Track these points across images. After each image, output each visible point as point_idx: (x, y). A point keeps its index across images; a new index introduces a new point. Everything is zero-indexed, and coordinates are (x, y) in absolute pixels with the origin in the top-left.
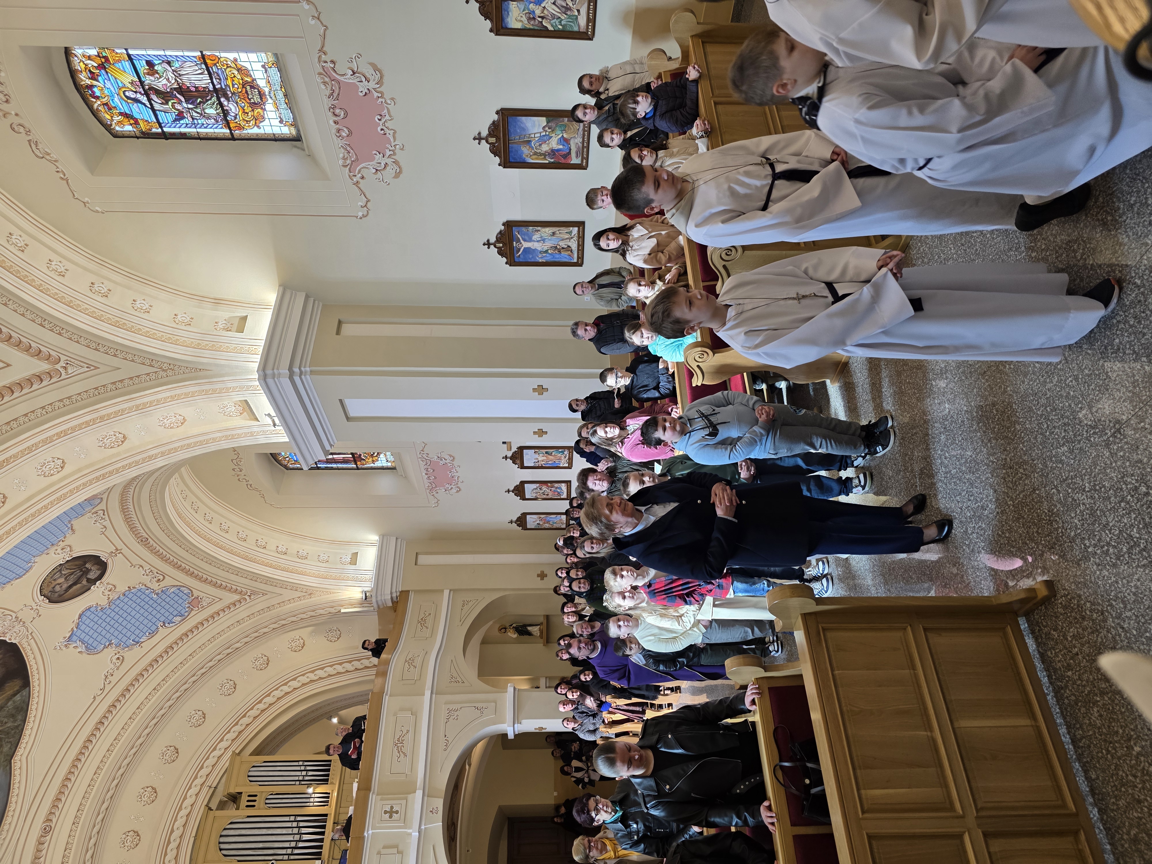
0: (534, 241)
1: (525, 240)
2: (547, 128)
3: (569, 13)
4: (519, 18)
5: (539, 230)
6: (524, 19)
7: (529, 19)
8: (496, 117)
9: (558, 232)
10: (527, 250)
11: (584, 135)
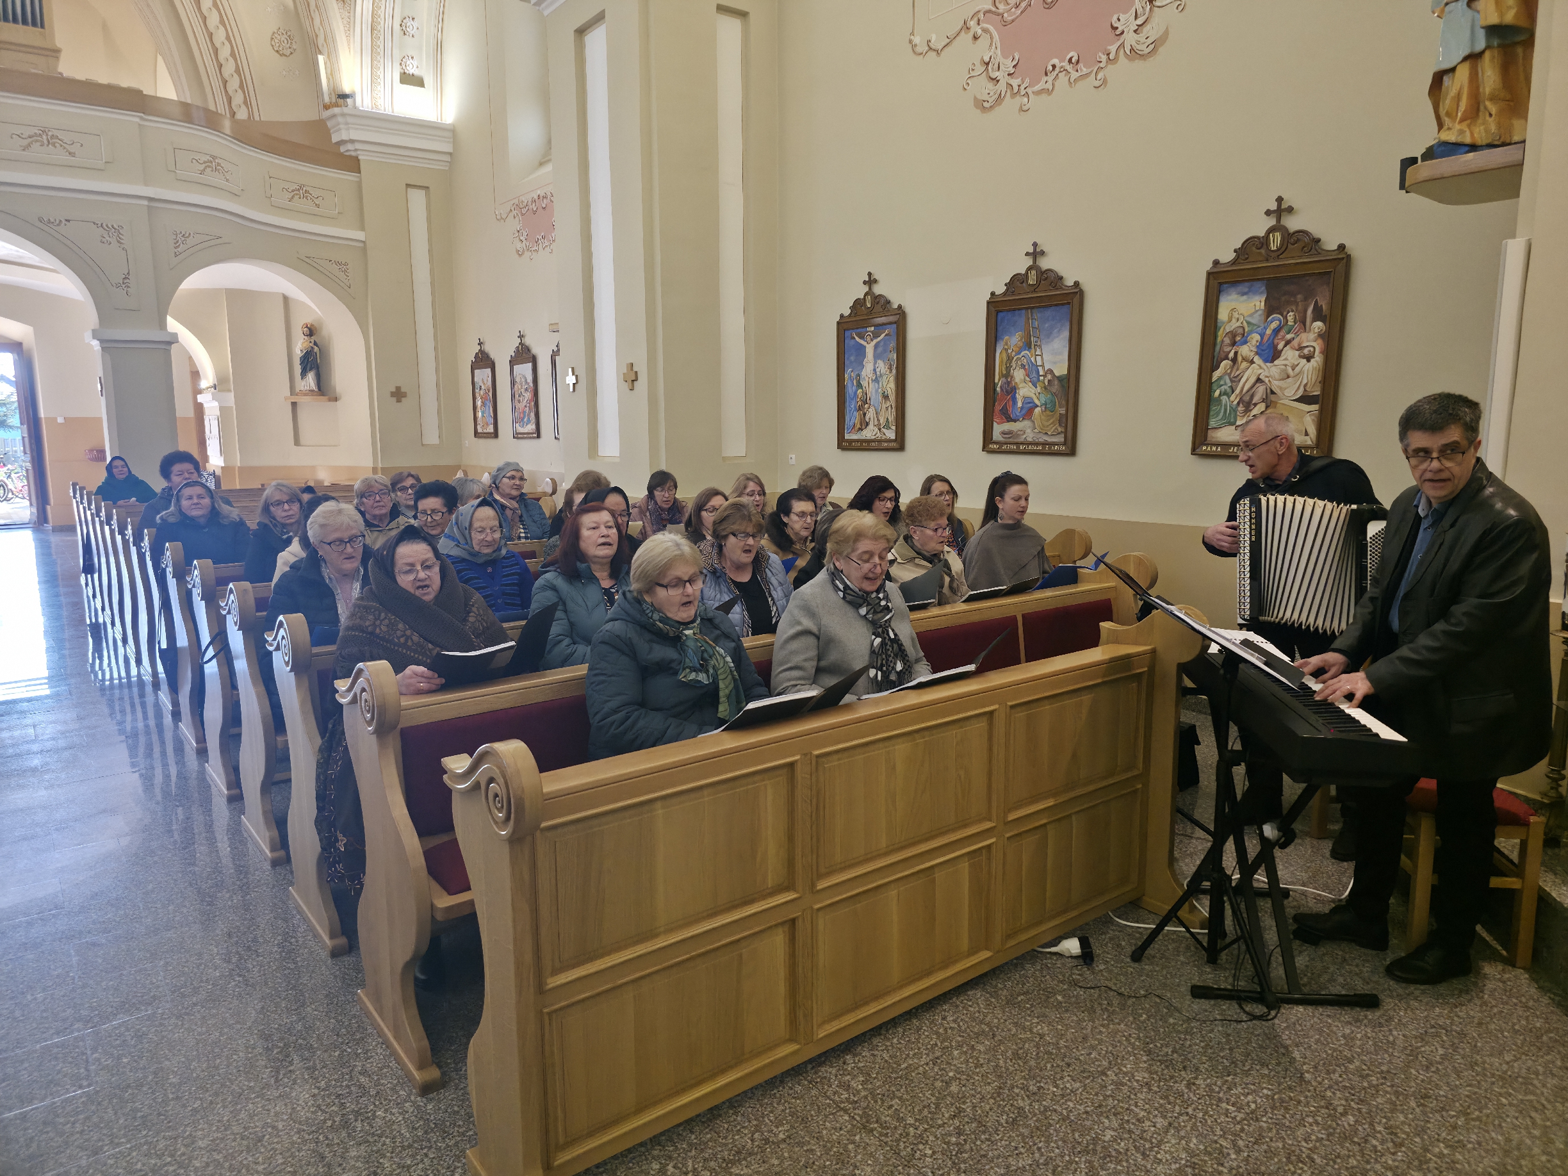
0: (875, 363)
1: (876, 347)
2: (1049, 377)
3: (1241, 408)
4: (1236, 315)
5: (891, 371)
6: (1234, 325)
7: (1233, 335)
8: (1070, 282)
9: (888, 404)
10: (861, 350)
11: (1037, 444)
